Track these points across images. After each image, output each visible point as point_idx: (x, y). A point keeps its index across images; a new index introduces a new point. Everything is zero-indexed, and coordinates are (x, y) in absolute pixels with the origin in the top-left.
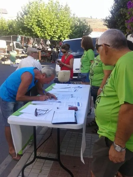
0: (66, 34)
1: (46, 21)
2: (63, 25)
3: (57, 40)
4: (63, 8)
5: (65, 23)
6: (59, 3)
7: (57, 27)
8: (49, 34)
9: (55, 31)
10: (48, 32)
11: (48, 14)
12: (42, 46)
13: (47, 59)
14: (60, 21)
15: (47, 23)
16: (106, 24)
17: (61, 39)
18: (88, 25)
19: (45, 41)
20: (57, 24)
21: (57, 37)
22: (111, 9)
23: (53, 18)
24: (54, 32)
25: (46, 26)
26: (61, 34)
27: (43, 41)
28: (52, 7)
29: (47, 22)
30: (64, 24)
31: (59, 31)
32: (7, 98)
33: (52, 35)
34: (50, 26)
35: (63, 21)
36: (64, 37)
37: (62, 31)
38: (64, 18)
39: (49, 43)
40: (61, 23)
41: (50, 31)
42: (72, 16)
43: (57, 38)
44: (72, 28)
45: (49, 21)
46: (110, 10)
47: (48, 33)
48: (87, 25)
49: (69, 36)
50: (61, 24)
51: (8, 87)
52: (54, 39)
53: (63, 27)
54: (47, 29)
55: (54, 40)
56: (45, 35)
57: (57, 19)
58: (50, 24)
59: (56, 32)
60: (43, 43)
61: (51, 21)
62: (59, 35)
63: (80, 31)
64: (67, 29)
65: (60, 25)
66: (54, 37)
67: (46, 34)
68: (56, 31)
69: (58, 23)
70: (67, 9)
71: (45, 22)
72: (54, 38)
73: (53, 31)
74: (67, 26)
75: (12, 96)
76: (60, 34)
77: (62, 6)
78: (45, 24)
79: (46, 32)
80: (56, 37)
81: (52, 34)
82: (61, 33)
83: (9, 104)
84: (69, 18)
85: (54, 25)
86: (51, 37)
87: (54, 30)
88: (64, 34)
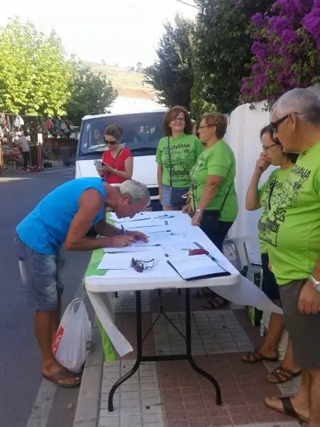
0: (58, 100)
1: (6, 69)
2: (48, 80)
3: (36, 114)
4: (44, 39)
5: (54, 74)
6: (33, 26)
7: (34, 83)
8: (16, 100)
9: (29, 93)
10: (12, 96)
11: (10, 54)
12: (5, 131)
13: (15, 162)
14: (42, 70)
15: (10, 74)
16: (151, 80)
17: (45, 112)
18: (107, 81)
19: (10, 117)
20: (34, 76)
21: (38, 108)
22: (158, 47)
23: (24, 61)
24: (29, 96)
25: (8, 83)
26: (46, 101)
27: (6, 118)
28: (18, 35)
29: (9, 71)
30: (51, 77)
31: (40, 93)
32: (45, 246)
33: (24, 103)
34: (17, 82)
35: (49, 71)
36: (53, 109)
37: (49, 94)
38: (49, 62)
39: (20, 122)
40: (44, 75)
41: (17, 94)
42: (67, 58)
43: (36, 110)
44: (70, 86)
45: (14, 68)
46: (157, 49)
47: (12, 99)
48: (104, 81)
49: (64, 105)
50: (44, 78)
51: (46, 223)
52: (29, 112)
53: (49, 84)
54: (11, 89)
55: (30, 114)
56: (4, 102)
57: (33, 66)
58: (16, 77)
59: (33, 97)
60: (7, 122)
61: (18, 69)
62: (42, 102)
63: (90, 95)
64: (59, 89)
65: (41, 80)
66: (29, 107)
67: (9, 102)
68: (33, 94)
69: (36, 74)
70: (54, 42)
71: (4, 71)
72: (30, 110)
73: (24, 93)
74: (59, 81)
75: (54, 241)
76: (43, 100)
77: (43, 34)
78: (5, 77)
79: (8, 96)
80: (34, 108)
81: (24, 101)
82: (46, 98)
83: (48, 259)
84: (61, 64)
85: (26, 78)
86: (21, 108)
87: (27, 91)
88: (53, 101)
